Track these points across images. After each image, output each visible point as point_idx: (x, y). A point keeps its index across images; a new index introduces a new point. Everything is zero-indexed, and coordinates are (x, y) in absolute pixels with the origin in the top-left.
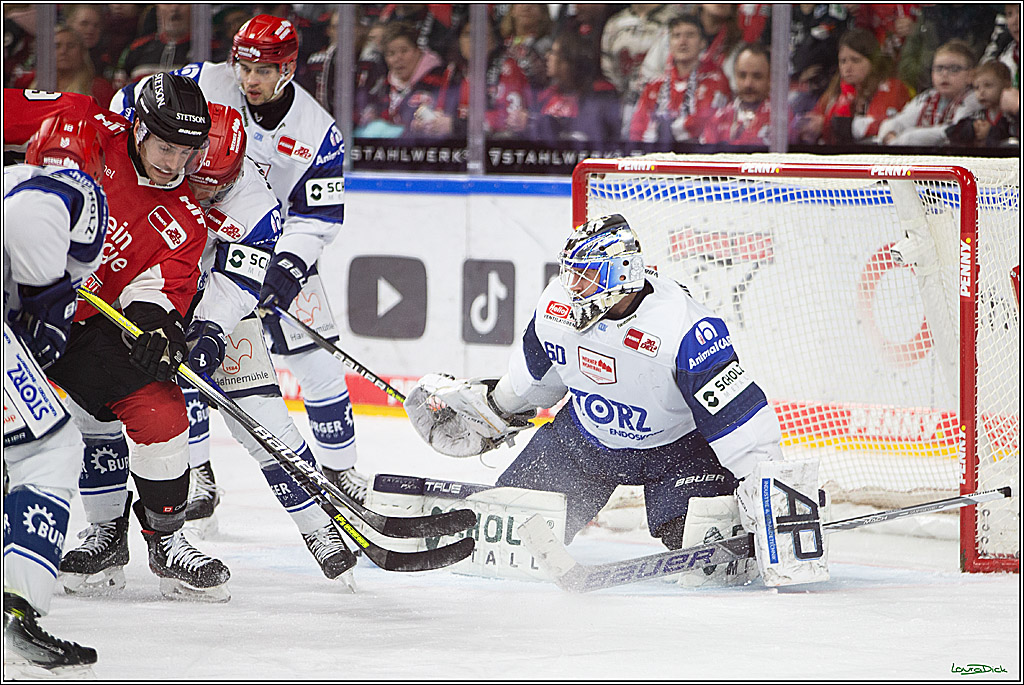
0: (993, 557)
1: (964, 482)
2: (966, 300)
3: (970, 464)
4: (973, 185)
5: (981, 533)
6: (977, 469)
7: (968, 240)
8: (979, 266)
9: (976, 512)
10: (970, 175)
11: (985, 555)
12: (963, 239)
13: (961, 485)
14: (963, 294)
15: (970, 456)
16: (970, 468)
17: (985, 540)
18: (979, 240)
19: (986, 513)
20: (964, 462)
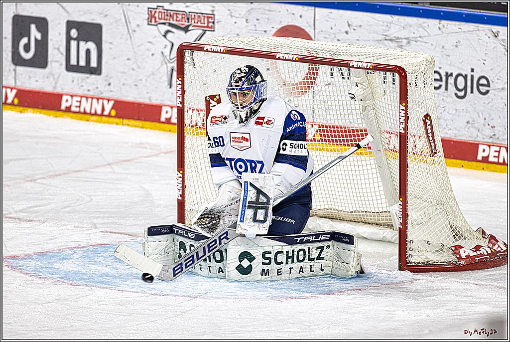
0: (414, 264)
1: (401, 227)
2: (402, 135)
3: (404, 218)
4: (406, 75)
5: (409, 252)
6: (407, 220)
7: (404, 104)
8: (408, 117)
9: (407, 241)
10: (404, 70)
11: (411, 263)
12: (401, 103)
13: (400, 228)
14: (401, 131)
15: (404, 213)
16: (404, 220)
17: (411, 256)
18: (409, 104)
19: (412, 242)
20: (401, 216)
